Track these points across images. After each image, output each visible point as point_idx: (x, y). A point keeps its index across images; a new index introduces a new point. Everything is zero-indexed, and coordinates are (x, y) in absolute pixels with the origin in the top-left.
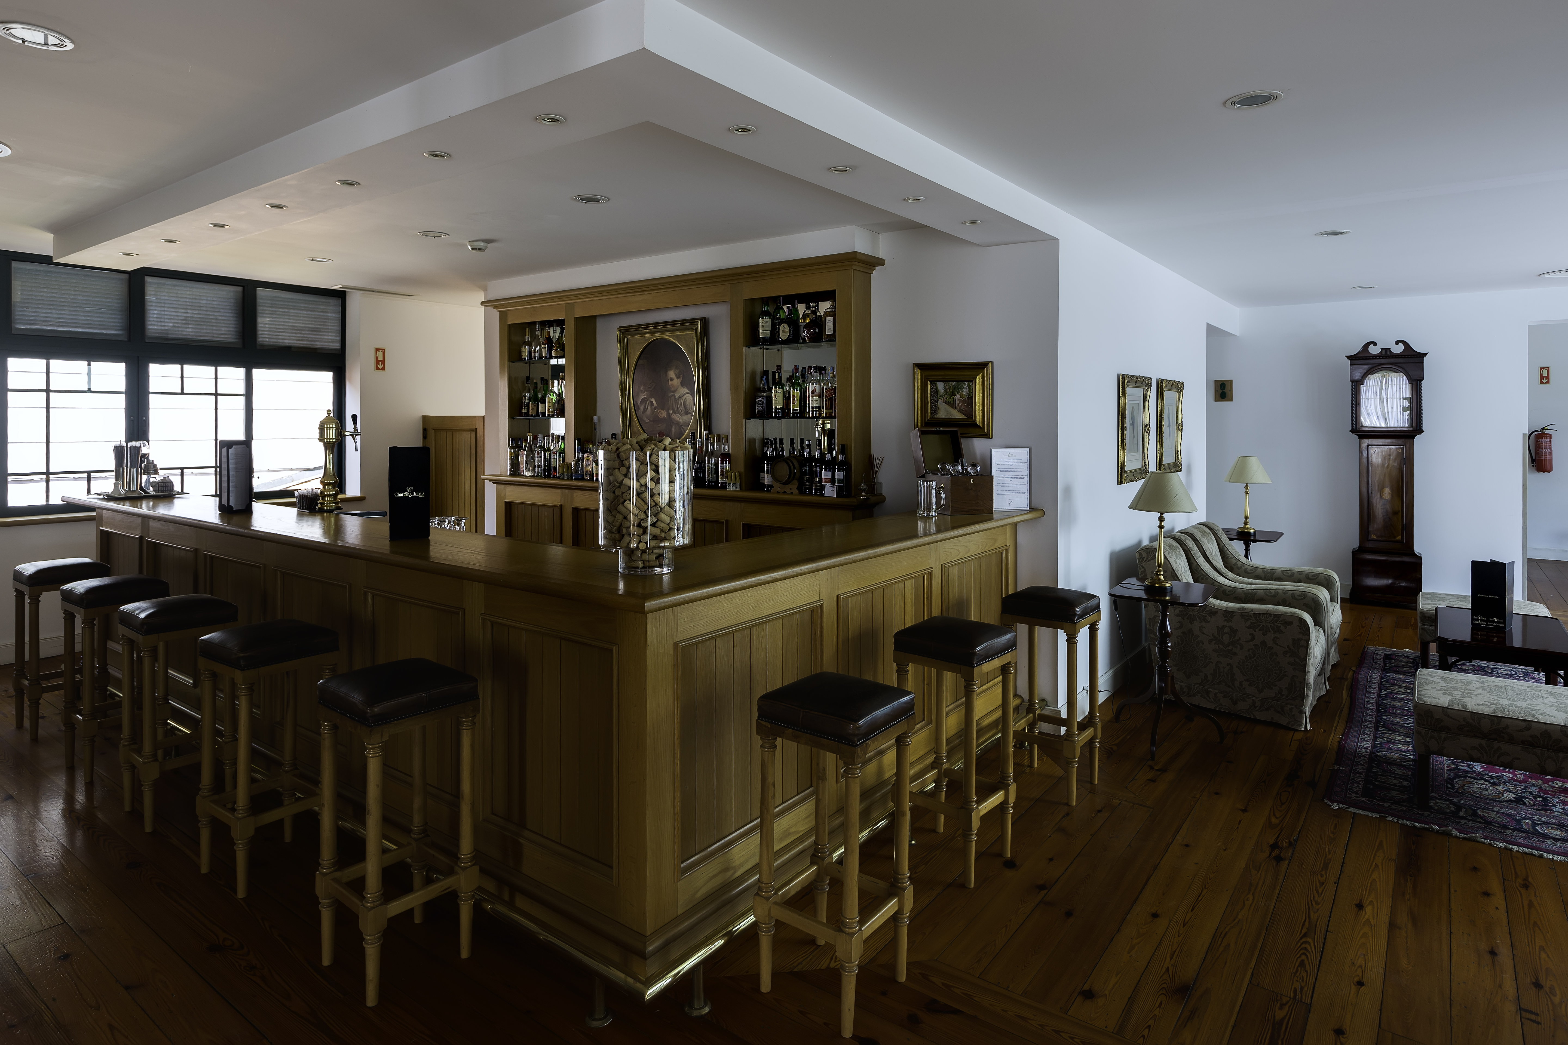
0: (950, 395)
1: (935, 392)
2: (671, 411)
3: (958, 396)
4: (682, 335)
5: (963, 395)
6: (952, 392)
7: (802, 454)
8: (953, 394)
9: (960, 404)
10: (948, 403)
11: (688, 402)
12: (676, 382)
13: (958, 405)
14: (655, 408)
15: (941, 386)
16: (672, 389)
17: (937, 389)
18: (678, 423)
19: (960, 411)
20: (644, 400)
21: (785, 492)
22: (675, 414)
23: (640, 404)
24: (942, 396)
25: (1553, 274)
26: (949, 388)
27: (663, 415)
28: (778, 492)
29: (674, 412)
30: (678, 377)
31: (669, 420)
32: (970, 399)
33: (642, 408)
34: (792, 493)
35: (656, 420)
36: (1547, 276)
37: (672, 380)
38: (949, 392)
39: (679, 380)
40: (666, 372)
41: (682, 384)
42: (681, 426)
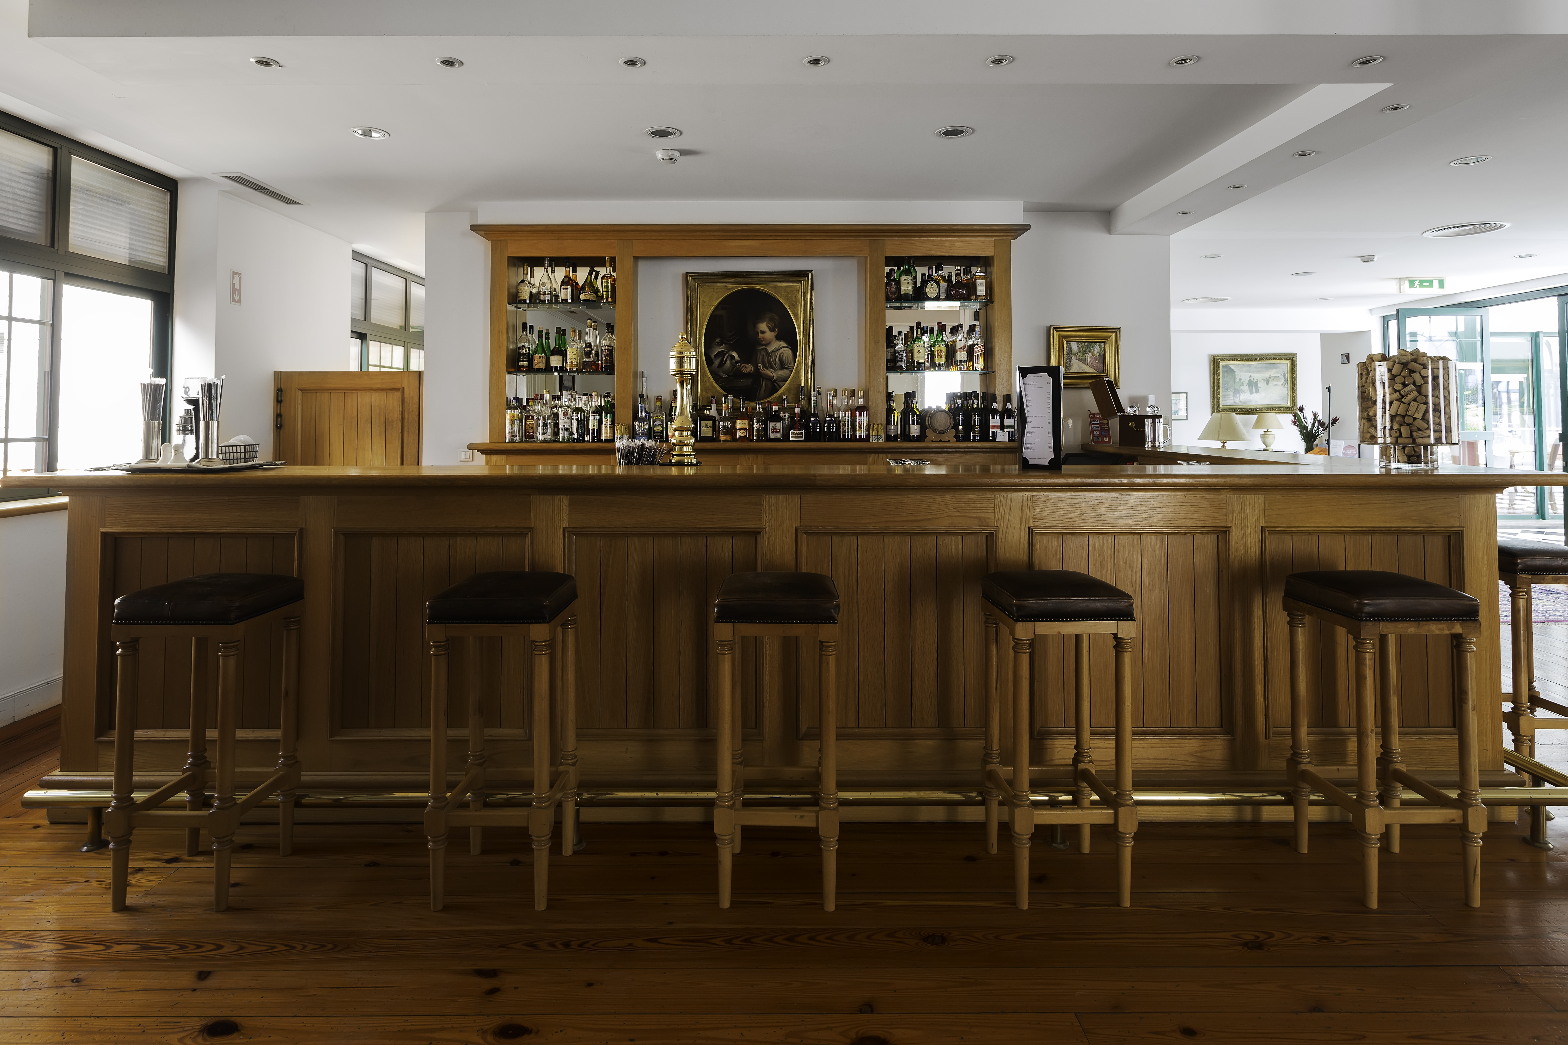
0: (1082, 353)
1: (1070, 351)
2: (760, 365)
3: (1090, 354)
4: (779, 287)
5: (1094, 353)
6: (1085, 351)
7: (955, 406)
8: (1085, 352)
9: (1092, 361)
10: (1080, 360)
11: (785, 356)
12: (769, 335)
13: (1090, 362)
14: (737, 362)
15: (1074, 346)
16: (764, 343)
17: (1071, 348)
18: (770, 379)
19: (1091, 367)
20: (720, 354)
21: (941, 441)
22: (767, 368)
23: (714, 357)
24: (1076, 354)
25: (1190, 300)
26: (1083, 347)
27: (748, 370)
28: (932, 441)
29: (765, 366)
30: (772, 330)
31: (757, 376)
32: (1103, 357)
33: (717, 362)
34: (949, 441)
35: (737, 374)
36: (1186, 301)
37: (763, 332)
38: (1082, 351)
39: (773, 333)
40: (755, 326)
41: (778, 338)
42: (775, 381)
